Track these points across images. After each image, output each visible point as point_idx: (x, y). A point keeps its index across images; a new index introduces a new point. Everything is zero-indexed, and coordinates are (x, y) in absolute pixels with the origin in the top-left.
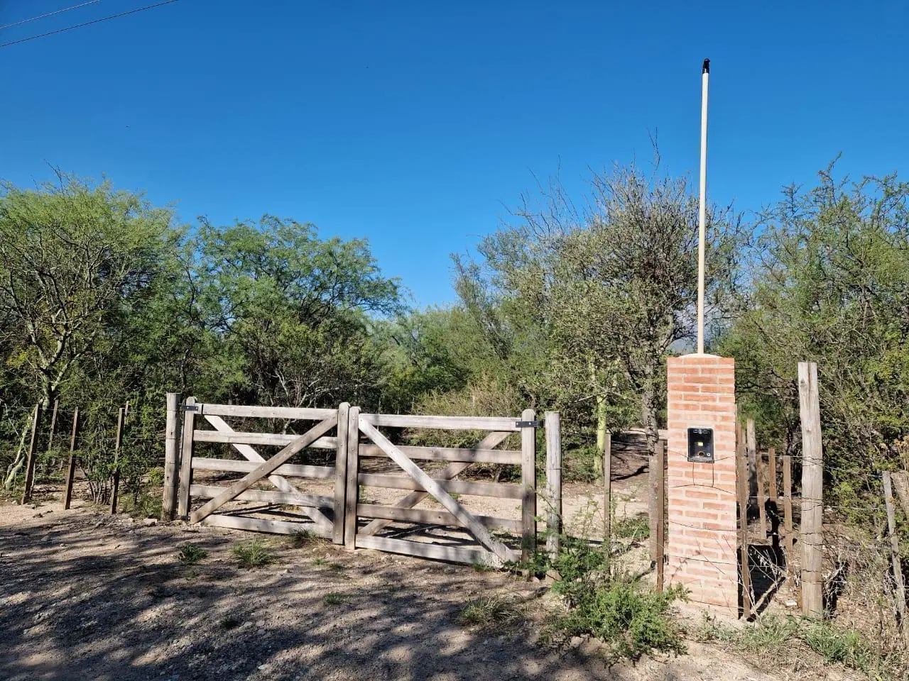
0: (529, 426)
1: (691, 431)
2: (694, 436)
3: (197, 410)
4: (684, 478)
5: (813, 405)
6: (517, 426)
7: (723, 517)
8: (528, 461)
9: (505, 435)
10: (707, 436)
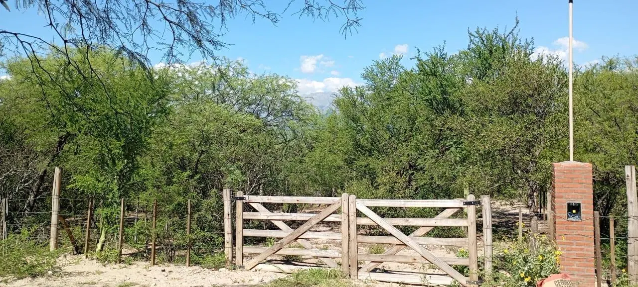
0: (472, 204)
1: (569, 204)
2: (570, 207)
3: (245, 200)
4: (565, 230)
5: (633, 188)
6: (464, 205)
7: (587, 251)
8: (472, 224)
9: (456, 210)
10: (577, 207)
